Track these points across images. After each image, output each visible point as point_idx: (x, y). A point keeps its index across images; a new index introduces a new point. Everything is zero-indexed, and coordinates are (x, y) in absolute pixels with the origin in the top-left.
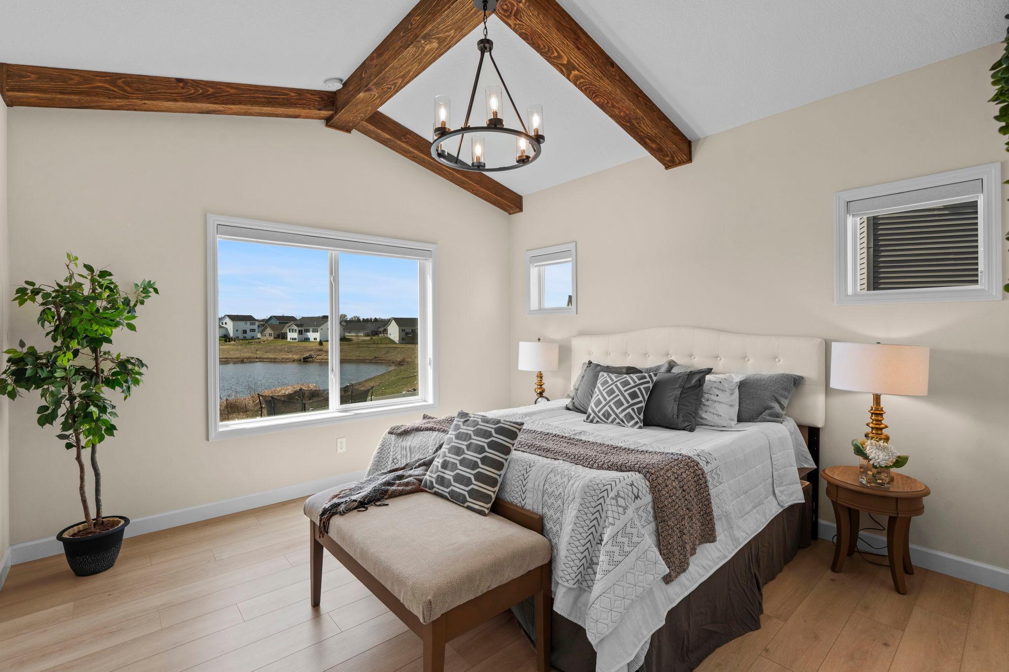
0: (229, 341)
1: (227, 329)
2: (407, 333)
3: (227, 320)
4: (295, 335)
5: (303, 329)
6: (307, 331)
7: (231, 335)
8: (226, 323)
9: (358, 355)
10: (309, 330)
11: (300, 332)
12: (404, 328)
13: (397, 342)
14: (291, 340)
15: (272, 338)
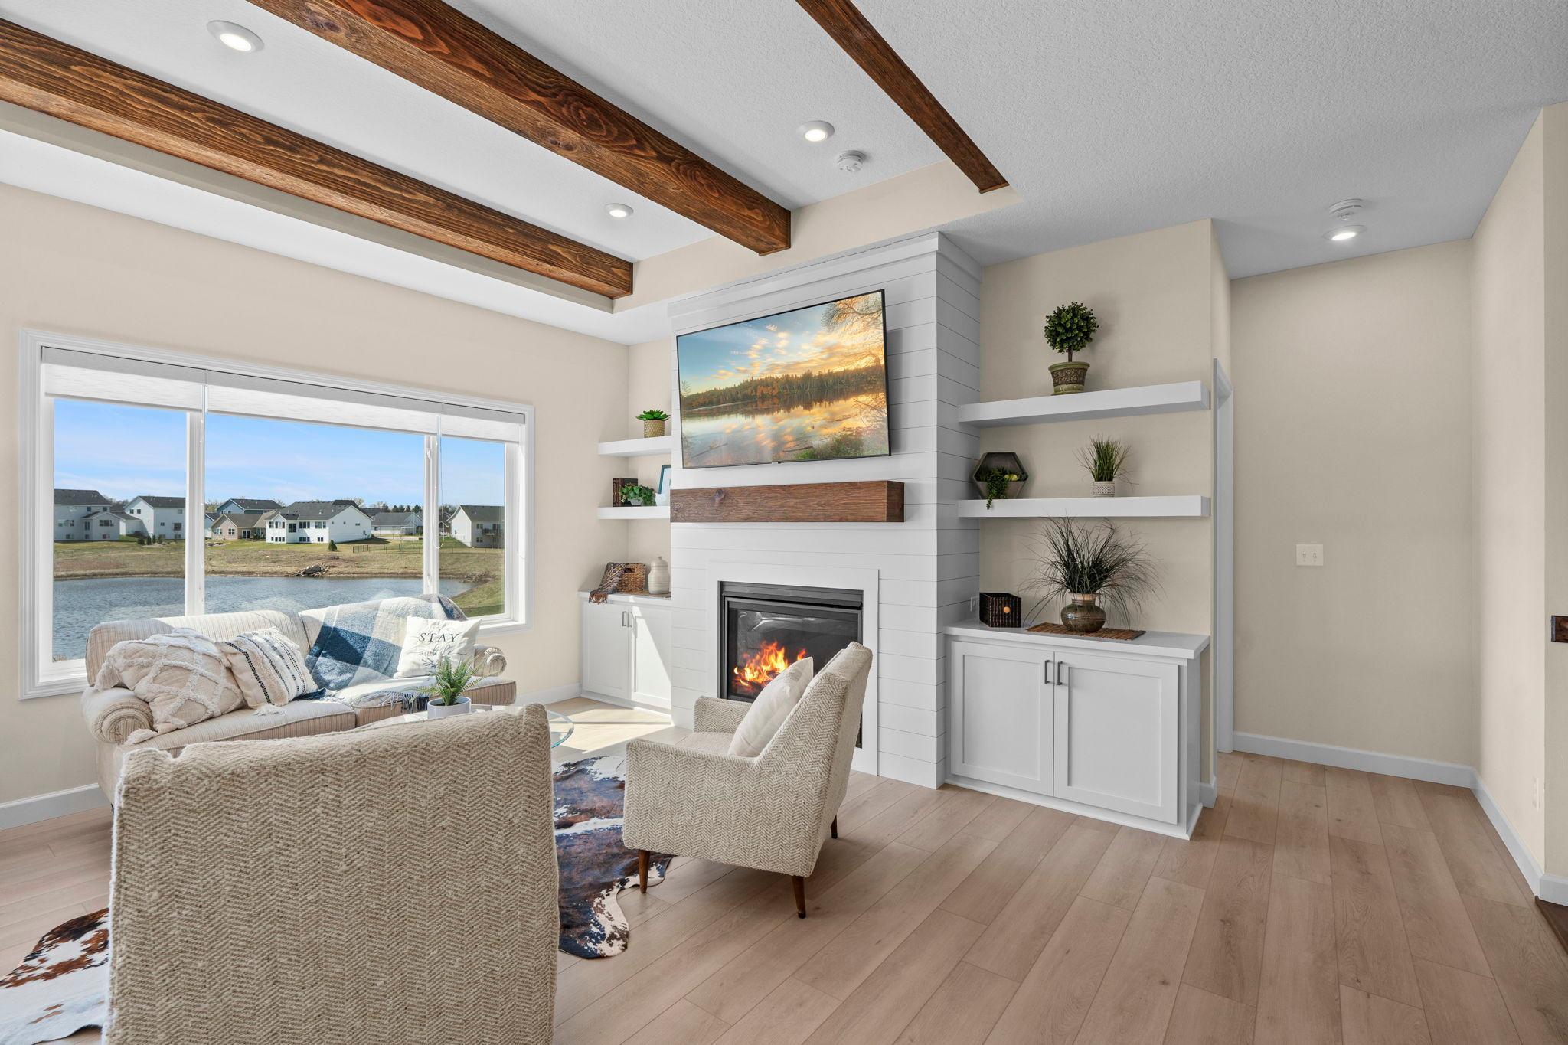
0: (149, 543)
1: (141, 521)
2: (486, 531)
3: (142, 505)
4: (282, 533)
5: (297, 522)
6: (305, 525)
7: (151, 532)
8: (139, 511)
9: (404, 566)
10: (309, 523)
11: (292, 528)
12: (480, 522)
13: (469, 545)
14: (274, 542)
15: (235, 537)
